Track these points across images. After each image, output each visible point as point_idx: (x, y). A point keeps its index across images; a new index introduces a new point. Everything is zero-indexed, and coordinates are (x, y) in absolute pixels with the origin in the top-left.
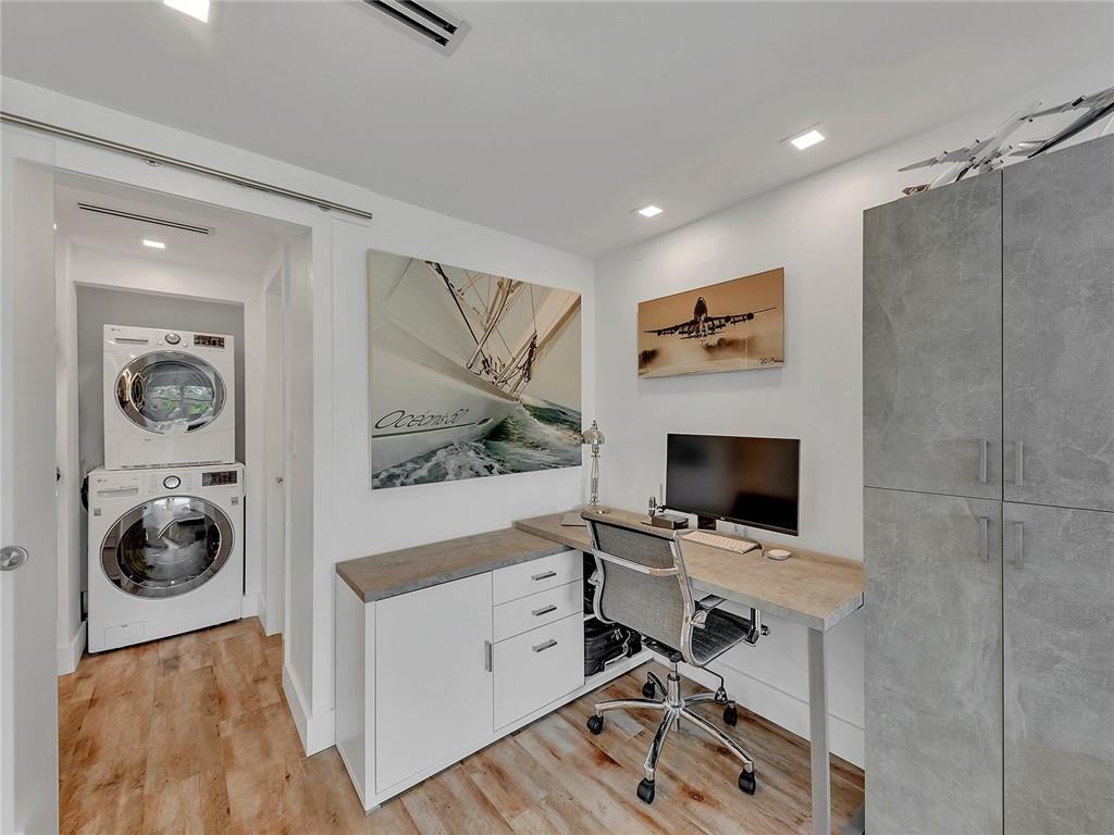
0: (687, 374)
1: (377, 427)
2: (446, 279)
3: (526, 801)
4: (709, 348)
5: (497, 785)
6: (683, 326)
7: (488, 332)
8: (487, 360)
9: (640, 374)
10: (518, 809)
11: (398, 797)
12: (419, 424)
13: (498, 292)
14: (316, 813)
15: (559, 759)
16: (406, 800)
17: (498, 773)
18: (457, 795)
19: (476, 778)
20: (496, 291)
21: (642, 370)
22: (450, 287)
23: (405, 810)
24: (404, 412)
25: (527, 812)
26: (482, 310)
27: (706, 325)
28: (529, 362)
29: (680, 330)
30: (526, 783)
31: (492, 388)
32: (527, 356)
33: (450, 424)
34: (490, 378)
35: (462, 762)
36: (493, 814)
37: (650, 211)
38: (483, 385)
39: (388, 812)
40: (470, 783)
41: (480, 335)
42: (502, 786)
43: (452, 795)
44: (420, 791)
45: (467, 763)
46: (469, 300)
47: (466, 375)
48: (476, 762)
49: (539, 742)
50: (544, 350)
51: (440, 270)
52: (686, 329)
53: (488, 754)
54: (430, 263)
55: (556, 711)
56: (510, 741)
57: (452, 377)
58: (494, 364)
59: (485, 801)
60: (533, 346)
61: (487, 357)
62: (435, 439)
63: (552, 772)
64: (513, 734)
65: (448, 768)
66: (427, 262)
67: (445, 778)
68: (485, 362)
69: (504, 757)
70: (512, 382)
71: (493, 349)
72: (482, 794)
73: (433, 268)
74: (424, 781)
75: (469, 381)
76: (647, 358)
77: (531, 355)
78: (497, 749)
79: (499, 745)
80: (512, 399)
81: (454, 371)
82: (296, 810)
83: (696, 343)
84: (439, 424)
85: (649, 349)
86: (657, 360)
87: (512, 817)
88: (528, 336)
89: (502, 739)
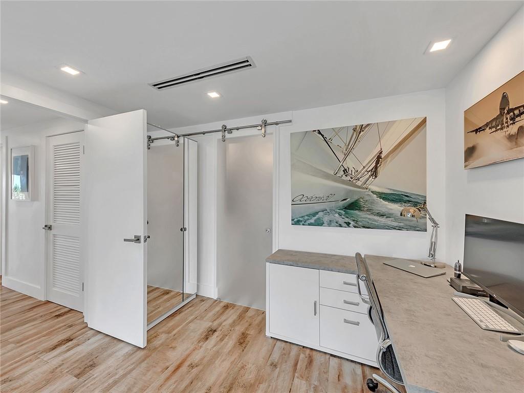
0: (494, 164)
1: (293, 201)
2: (323, 136)
3: (308, 379)
4: (510, 137)
5: (305, 364)
6: (491, 121)
7: (346, 155)
8: (346, 170)
9: (465, 166)
10: (302, 377)
11: (277, 339)
12: (310, 200)
13: (354, 133)
14: (259, 326)
15: (339, 380)
16: (279, 343)
17: (310, 361)
18: (291, 354)
19: (302, 356)
20: (352, 133)
21: (467, 163)
22: (325, 139)
23: (275, 345)
24: (303, 195)
25: (304, 382)
26: (343, 145)
27: (508, 116)
28: (376, 167)
29: (490, 126)
30: (315, 374)
31: (349, 183)
32: (374, 164)
33: (325, 201)
34: (348, 178)
35: (304, 347)
36: (294, 370)
37: (440, 46)
38: (343, 182)
39: (271, 341)
40: (298, 356)
41: (341, 157)
42: (306, 366)
43: (290, 353)
44: (284, 343)
45: (305, 349)
46: (335, 142)
47: (335, 178)
48: (308, 351)
49: (339, 367)
50: (389, 159)
51: (319, 133)
52: (494, 124)
53: (314, 353)
54: (315, 131)
55: (362, 364)
56: (328, 356)
57: (325, 179)
58: (350, 170)
59: (296, 365)
60: (379, 157)
61: (346, 168)
62: (317, 207)
63: (329, 381)
64: (332, 355)
65: (297, 345)
66: (313, 131)
67: (293, 347)
68: (345, 171)
69: (318, 358)
70: (363, 180)
71: (350, 164)
72: (298, 362)
73: (316, 133)
74: (287, 342)
75: (336, 181)
76: (470, 152)
77: (377, 162)
78: (319, 354)
79: (321, 354)
80: (363, 188)
81: (327, 176)
82: (257, 322)
83: (501, 135)
84: (319, 200)
85: (471, 145)
86: (476, 154)
87: (298, 377)
88: (376, 152)
89: (325, 353)
